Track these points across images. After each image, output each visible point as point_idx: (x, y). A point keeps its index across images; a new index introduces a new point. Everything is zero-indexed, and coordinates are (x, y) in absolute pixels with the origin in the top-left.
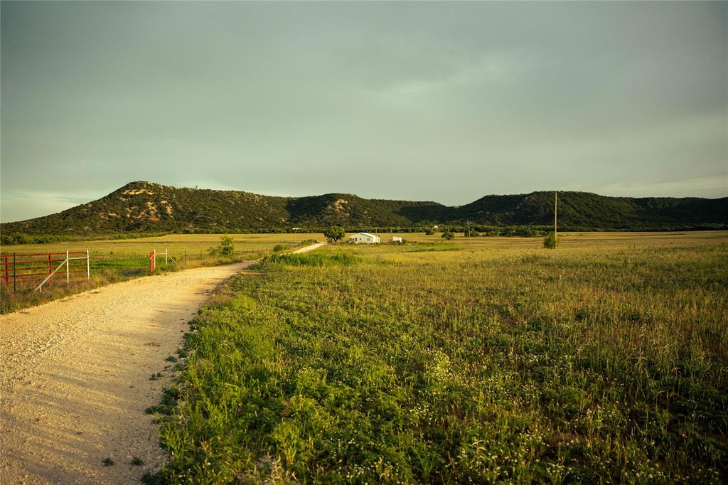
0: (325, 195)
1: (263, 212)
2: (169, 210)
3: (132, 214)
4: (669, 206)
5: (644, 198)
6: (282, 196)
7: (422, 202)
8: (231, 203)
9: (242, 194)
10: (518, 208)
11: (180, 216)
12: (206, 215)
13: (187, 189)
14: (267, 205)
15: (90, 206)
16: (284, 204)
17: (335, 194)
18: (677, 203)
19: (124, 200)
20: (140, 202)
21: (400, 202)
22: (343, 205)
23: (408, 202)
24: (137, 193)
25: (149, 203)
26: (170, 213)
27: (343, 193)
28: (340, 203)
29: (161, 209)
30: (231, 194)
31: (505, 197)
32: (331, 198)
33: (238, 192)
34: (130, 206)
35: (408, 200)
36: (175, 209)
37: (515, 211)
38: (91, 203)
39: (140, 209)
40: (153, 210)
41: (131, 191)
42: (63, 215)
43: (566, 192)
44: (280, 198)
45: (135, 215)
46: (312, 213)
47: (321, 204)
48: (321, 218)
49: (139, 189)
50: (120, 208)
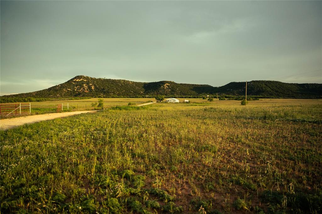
1: (133, 89)
2: (93, 88)
3: (77, 89)
4: (315, 87)
5: (303, 84)
8: (119, 85)
9: (124, 81)
11: (98, 90)
12: (108, 90)
13: (101, 79)
14: (135, 86)
15: (60, 86)
16: (142, 85)
17: (164, 81)
19: (74, 83)
20: (80, 84)
21: (193, 85)
22: (168, 86)
24: (79, 80)
25: (84, 85)
26: (93, 89)
27: (168, 81)
28: (167, 85)
29: (89, 87)
30: (119, 81)
32: (163, 83)
33: (123, 80)
34: (77, 86)
35: (197, 84)
36: (95, 87)
38: (60, 85)
39: (81, 87)
40: (86, 88)
41: (77, 80)
44: (141, 83)
45: (79, 90)
46: (154, 89)
47: (158, 85)
48: (158, 92)
49: (80, 79)
50: (72, 87)
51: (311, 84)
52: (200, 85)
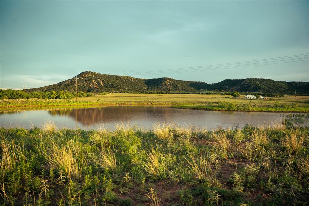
0: (160, 78)
1: (137, 85)
2: (102, 83)
3: (87, 85)
4: (302, 85)
5: (291, 82)
6: (142, 78)
7: (198, 82)
8: (124, 81)
9: (127, 77)
10: (241, 85)
11: (107, 86)
12: (118, 85)
13: (105, 75)
14: (137, 82)
15: (69, 81)
16: (143, 82)
17: (165, 78)
18: (306, 84)
19: (83, 79)
20: (89, 80)
21: (189, 81)
22: (169, 82)
23: (192, 82)
24: (88, 76)
25: (93, 80)
26: (102, 84)
27: (168, 77)
28: (168, 82)
29: (98, 83)
30: (123, 77)
31: (234, 80)
32: (163, 79)
34: (86, 81)
35: (192, 81)
36: (104, 82)
37: (240, 86)
38: (69, 80)
39: (90, 83)
40: (95, 83)
41: (85, 75)
42: (59, 85)
43: (260, 79)
44: (141, 79)
45: (88, 85)
46: (157, 86)
47: (160, 82)
48: (161, 88)
49: (89, 74)
50: (82, 82)
51: (298, 82)
52: (195, 82)
